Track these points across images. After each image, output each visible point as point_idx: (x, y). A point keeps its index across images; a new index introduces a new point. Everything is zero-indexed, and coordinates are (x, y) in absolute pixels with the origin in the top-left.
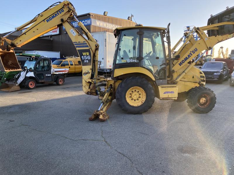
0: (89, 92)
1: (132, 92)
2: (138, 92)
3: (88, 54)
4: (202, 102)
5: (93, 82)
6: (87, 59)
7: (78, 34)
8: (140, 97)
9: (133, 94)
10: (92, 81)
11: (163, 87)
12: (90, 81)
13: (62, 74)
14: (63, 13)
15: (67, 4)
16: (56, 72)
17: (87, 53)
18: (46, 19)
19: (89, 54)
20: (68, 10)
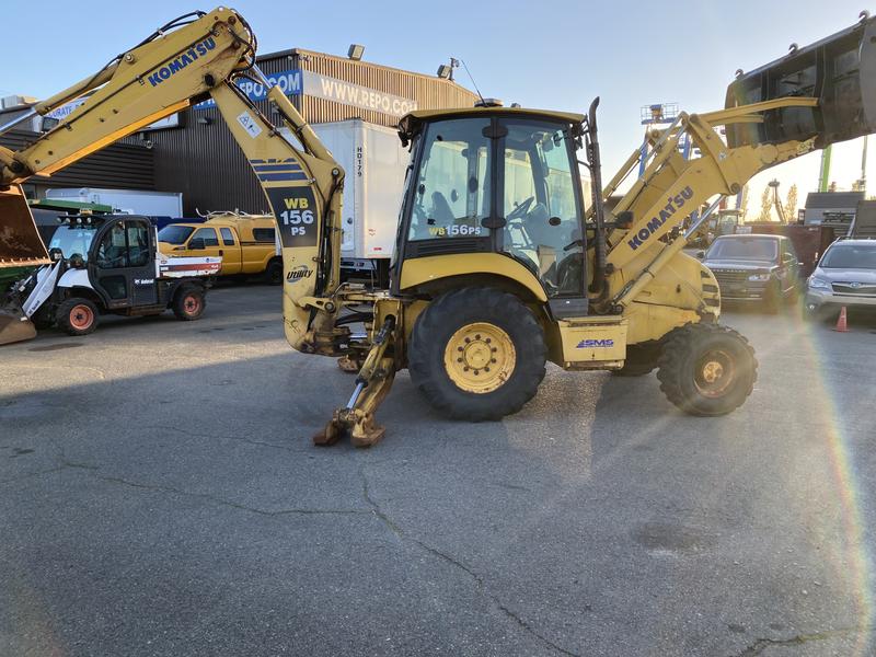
0: (308, 342)
1: (467, 341)
2: (488, 341)
3: (304, 203)
4: (711, 377)
5: (322, 307)
6: (302, 224)
7: (267, 130)
8: (494, 361)
9: (471, 351)
10: (318, 303)
11: (574, 325)
12: (313, 301)
13: (197, 277)
14: (211, 54)
15: (225, 19)
16: (172, 268)
17: (301, 200)
18: (148, 75)
19: (307, 206)
20: (229, 44)
